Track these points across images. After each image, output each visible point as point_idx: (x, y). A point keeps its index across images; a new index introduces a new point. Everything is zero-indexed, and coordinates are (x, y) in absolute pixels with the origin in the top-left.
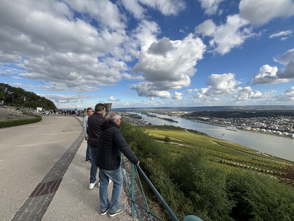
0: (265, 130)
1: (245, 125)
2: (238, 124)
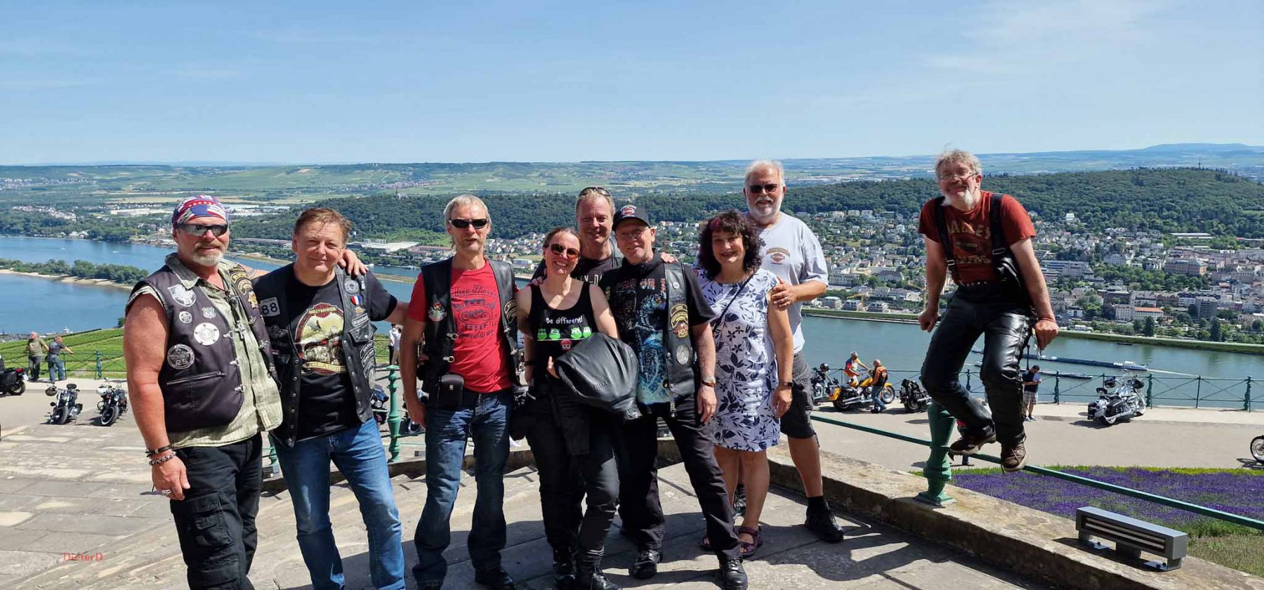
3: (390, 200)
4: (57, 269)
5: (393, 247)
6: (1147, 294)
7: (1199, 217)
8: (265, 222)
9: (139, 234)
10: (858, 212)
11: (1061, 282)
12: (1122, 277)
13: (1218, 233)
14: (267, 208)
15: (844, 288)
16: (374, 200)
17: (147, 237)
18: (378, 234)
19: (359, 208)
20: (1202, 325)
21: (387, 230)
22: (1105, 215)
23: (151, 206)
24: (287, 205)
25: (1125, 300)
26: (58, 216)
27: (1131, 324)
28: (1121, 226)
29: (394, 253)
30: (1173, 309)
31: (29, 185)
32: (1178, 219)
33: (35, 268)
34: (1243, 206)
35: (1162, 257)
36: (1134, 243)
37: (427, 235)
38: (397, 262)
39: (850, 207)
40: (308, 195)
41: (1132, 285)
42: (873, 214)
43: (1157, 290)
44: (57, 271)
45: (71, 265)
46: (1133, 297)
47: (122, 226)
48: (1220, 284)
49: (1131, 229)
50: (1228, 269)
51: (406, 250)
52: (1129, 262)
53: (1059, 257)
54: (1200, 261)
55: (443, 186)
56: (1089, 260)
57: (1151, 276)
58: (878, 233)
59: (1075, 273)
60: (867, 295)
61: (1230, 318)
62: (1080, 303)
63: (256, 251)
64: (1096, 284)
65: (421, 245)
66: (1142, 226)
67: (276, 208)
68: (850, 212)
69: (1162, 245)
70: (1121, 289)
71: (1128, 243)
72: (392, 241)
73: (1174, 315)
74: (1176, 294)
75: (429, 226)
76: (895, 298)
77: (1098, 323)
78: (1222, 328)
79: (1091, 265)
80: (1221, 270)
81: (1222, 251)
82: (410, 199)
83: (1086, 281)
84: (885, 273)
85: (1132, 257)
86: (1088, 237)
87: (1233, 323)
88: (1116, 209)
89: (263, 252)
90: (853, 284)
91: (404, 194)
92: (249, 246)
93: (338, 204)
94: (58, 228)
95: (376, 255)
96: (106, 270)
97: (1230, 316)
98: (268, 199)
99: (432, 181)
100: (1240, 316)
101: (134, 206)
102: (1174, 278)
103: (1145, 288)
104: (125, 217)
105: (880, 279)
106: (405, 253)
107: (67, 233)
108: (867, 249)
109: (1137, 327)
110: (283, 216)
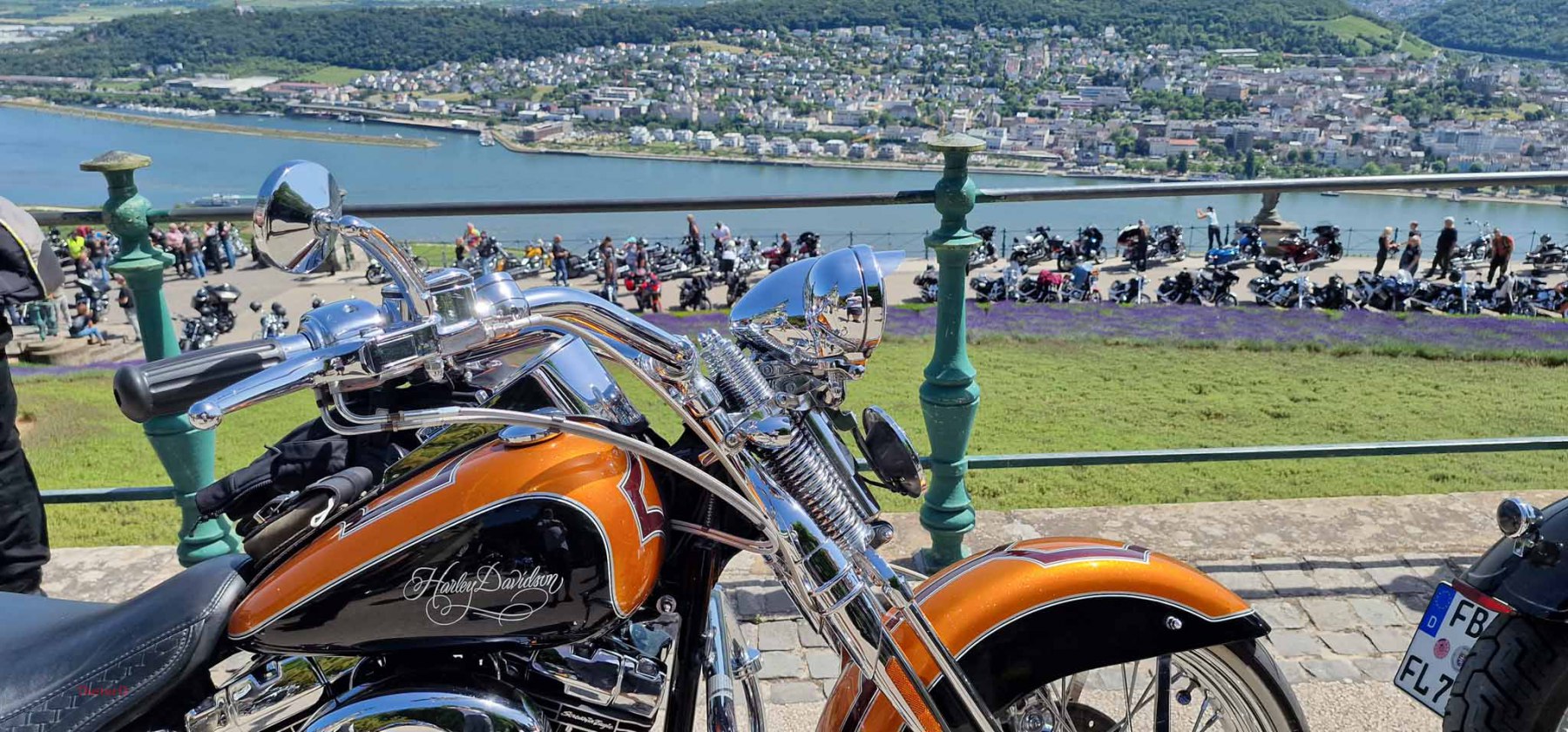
0: (642, 132)
1: (541, 115)
2: (494, 105)
3: (227, 16)
5: (241, 85)
6: (1184, 124)
7: (1246, 30)
10: (868, 28)
11: (1095, 112)
12: (1160, 105)
13: (1265, 48)
14: (39, 31)
15: (851, 128)
18: (215, 66)
19: (181, 29)
20: (1238, 157)
21: (228, 61)
22: (1148, 29)
24: (70, 25)
25: (1161, 131)
27: (1165, 160)
28: (1164, 42)
29: (243, 93)
30: (1209, 140)
32: (1225, 33)
34: (1294, 16)
35: (1204, 79)
36: (1177, 63)
37: (290, 68)
38: (249, 106)
39: (859, 22)
41: (1169, 113)
42: (886, 32)
43: (1194, 119)
46: (1169, 129)
48: (1261, 110)
49: (1174, 44)
50: (1271, 92)
51: (259, 89)
52: (1168, 87)
53: (1095, 83)
54: (1243, 83)
56: (1127, 84)
57: (1190, 102)
58: (891, 56)
59: (1110, 101)
60: (878, 137)
61: (1266, 149)
62: (1113, 137)
63: (29, 95)
64: (1133, 114)
65: (282, 81)
66: (1186, 42)
67: (53, 30)
68: (858, 28)
69: (1203, 64)
70: (1157, 119)
71: (1170, 64)
72: (239, 76)
73: (1210, 147)
74: (1213, 123)
75: (290, 53)
76: (909, 140)
77: (1131, 160)
78: (1257, 160)
79: (1129, 90)
80: (1264, 93)
81: (1266, 71)
82: (258, 14)
83: (1122, 110)
84: (898, 108)
85: (1173, 80)
86: (1127, 57)
87: (1269, 154)
88: (1159, 22)
89: (41, 96)
90: (862, 123)
91: (248, 8)
92: (18, 88)
93: (149, 23)
95: (217, 97)
97: (1266, 147)
98: (39, 17)
100: (1278, 146)
102: (1213, 105)
103: (1184, 117)
105: (892, 116)
106: (259, 93)
108: (879, 77)
109: (1170, 163)
110: (65, 42)
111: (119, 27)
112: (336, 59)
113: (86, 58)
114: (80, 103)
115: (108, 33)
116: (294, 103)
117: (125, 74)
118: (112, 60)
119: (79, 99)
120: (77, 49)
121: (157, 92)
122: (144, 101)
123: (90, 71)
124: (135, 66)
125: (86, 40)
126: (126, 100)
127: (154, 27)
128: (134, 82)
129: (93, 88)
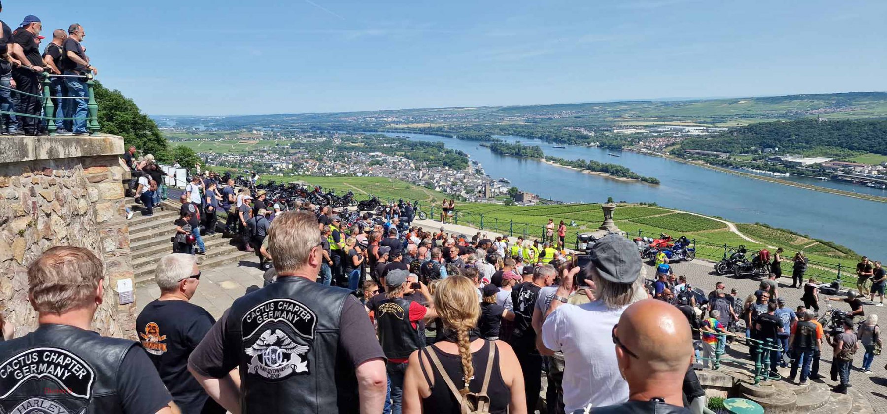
3: (811, 124)
4: (581, 165)
5: (808, 161)
8: (708, 139)
9: (628, 145)
14: (711, 129)
16: (798, 123)
17: (632, 147)
18: (796, 150)
21: (805, 148)
23: (637, 127)
24: (727, 127)
26: (585, 133)
29: (809, 166)
31: (574, 115)
33: (570, 163)
37: (842, 153)
38: (811, 173)
40: (743, 120)
44: (581, 166)
45: (588, 162)
47: (619, 140)
51: (820, 164)
55: (863, 112)
63: (699, 159)
65: (834, 160)
67: (718, 129)
72: (808, 156)
75: (844, 145)
82: (830, 123)
89: (704, 160)
91: (825, 119)
92: (695, 155)
93: (766, 127)
94: (585, 140)
95: (793, 167)
96: (606, 167)
98: (713, 123)
99: (853, 107)
101: (627, 127)
104: (622, 134)
106: (819, 167)
107: (589, 144)
110: (722, 135)
111: (750, 128)
112: (874, 149)
113: (730, 143)
114: (722, 165)
115: (744, 132)
116: (840, 173)
117: (747, 152)
118: (742, 145)
119: (721, 162)
120: (726, 139)
121: (760, 162)
122: (753, 167)
123: (729, 150)
124: (753, 148)
125: (732, 134)
126: (742, 165)
127: (769, 129)
128: (750, 157)
129: (729, 158)
